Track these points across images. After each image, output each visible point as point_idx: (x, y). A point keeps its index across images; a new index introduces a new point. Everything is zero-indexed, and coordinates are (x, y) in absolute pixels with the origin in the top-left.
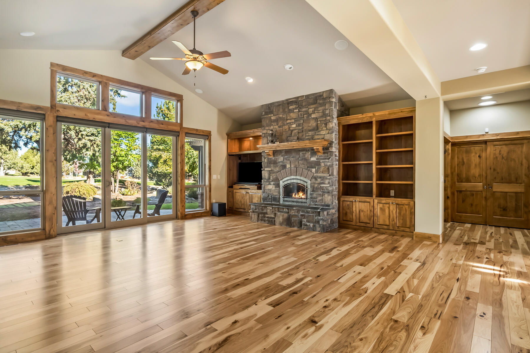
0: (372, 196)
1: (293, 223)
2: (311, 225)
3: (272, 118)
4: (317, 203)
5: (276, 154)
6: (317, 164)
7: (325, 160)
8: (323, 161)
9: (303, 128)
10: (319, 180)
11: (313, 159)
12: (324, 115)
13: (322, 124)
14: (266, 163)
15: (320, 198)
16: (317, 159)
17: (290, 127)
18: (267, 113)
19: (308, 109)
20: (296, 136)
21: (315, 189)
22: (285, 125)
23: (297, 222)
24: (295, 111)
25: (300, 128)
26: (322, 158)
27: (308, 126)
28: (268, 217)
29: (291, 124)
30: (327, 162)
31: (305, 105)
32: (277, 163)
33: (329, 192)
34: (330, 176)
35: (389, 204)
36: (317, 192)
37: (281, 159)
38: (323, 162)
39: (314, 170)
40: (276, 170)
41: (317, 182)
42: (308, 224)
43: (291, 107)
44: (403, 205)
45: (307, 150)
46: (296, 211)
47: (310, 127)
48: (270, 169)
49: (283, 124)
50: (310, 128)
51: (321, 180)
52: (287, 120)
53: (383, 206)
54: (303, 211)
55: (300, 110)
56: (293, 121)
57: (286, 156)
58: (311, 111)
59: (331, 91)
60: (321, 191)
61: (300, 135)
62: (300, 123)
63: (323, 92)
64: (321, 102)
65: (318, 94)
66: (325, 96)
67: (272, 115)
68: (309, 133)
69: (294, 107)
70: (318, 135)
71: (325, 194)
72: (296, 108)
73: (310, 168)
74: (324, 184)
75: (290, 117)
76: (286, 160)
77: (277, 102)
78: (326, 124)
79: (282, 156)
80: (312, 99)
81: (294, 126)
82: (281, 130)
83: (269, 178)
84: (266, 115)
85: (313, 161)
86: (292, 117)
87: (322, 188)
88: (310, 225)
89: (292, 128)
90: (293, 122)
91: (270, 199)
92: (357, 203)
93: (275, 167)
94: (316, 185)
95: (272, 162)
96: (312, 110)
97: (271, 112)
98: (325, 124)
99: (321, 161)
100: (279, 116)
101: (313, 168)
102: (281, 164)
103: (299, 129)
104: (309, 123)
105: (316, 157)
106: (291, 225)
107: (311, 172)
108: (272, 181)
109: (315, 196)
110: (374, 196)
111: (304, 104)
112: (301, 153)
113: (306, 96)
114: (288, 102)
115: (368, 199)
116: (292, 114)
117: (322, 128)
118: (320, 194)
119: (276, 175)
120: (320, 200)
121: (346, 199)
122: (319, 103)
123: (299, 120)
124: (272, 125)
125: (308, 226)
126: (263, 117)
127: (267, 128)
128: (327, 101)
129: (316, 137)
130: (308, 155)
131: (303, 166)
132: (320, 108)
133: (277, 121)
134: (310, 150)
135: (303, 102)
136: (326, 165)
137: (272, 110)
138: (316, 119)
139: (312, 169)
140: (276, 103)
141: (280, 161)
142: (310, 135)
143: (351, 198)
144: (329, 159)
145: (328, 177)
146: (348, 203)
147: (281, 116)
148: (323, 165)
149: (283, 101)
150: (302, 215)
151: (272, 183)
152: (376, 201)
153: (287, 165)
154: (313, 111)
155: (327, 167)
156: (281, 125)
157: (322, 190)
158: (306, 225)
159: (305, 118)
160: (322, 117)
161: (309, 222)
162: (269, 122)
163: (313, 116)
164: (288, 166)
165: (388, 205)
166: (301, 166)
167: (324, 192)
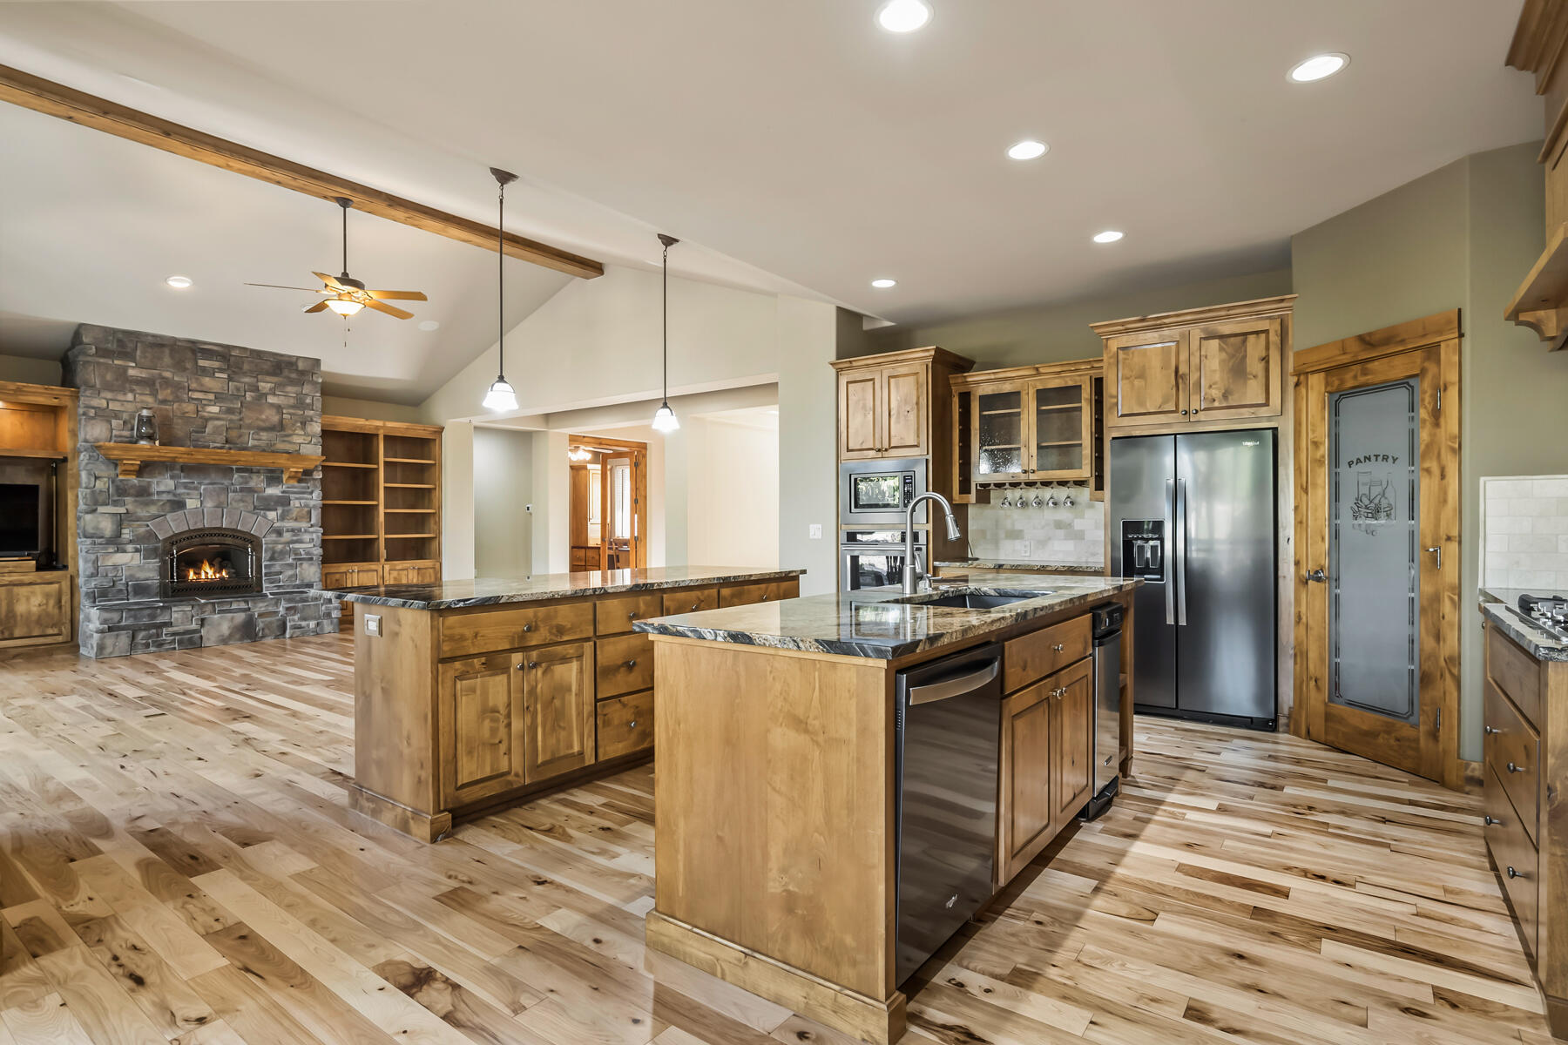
0: (379, 561)
1: (263, 629)
2: (312, 624)
3: (131, 372)
4: (281, 584)
5: (147, 469)
6: (284, 501)
7: (301, 495)
8: (297, 496)
9: (241, 420)
10: (287, 536)
11: (274, 491)
12: (300, 404)
13: (296, 422)
14: (101, 491)
15: (290, 572)
16: (283, 492)
17: (200, 409)
18: (103, 352)
19: (258, 381)
20: (221, 434)
21: (276, 555)
22: (179, 400)
23: (275, 625)
24: (217, 375)
25: (235, 417)
26: (295, 490)
27: (258, 419)
28: (174, 634)
29: (204, 402)
30: (306, 499)
31: (251, 371)
32: (150, 494)
33: (311, 559)
34: (312, 526)
35: (407, 569)
36: (281, 560)
37: (163, 484)
38: (297, 499)
39: (272, 515)
40: (148, 512)
41: (283, 540)
42: (304, 623)
43: (202, 363)
44: (426, 568)
45: (254, 470)
46: (273, 602)
47: (263, 421)
48: (122, 510)
49: (177, 397)
50: (261, 424)
51: (294, 536)
52: (189, 390)
53: (399, 574)
54: (289, 601)
55: (236, 377)
56: (211, 397)
57: (185, 478)
58: (264, 388)
59: (317, 362)
60: (293, 557)
61: (234, 434)
62: (232, 406)
63: (298, 358)
64: (294, 376)
65: (287, 359)
66: (301, 366)
67: (134, 365)
68: (262, 434)
69: (216, 364)
70: (284, 441)
71: (301, 564)
72: (221, 370)
73: (262, 509)
74: (301, 542)
75: (202, 385)
76: (186, 488)
77: (154, 336)
78: (304, 424)
79: (172, 477)
80: (269, 363)
81: (215, 409)
82: (166, 410)
83: (119, 535)
84: (104, 357)
85: (271, 497)
86: (210, 389)
87: (296, 552)
88: (308, 625)
89: (205, 414)
90: (211, 400)
91: (121, 590)
92: (355, 575)
93: (147, 504)
94: (280, 547)
95: (132, 491)
96: (269, 385)
97: (129, 356)
98: (301, 423)
99: (292, 496)
100: (160, 375)
101: (270, 510)
102: (165, 497)
103: (231, 421)
104: (261, 412)
105: (280, 486)
106: (257, 635)
107: (265, 517)
108: (131, 542)
109: (277, 568)
110: (382, 560)
111: (246, 367)
112: (236, 476)
113: (252, 351)
114: (196, 349)
115: (373, 566)
116: (207, 379)
117: (295, 430)
118: (290, 565)
119: (148, 526)
120: (290, 577)
121: (332, 570)
122: (289, 378)
123: (232, 402)
124: (132, 391)
125: (303, 628)
126: (89, 359)
127: (109, 395)
128: (306, 378)
129: (281, 446)
130: (257, 482)
131: (241, 504)
132: (289, 389)
133: (148, 383)
134: (262, 471)
135: (243, 363)
136: (306, 506)
137: (129, 350)
138: (279, 408)
139: (268, 513)
140: (150, 338)
141: (162, 488)
142: (264, 438)
143: (344, 567)
144: (311, 493)
145: (311, 529)
146: (338, 576)
147: (167, 374)
148: (298, 505)
149: (175, 340)
150: (288, 609)
151: (130, 547)
152: (387, 567)
153: (187, 500)
154: (270, 389)
155: (306, 509)
156: (170, 398)
157: (296, 554)
158: (300, 627)
159: (248, 399)
160: (293, 407)
161: (305, 619)
162: (117, 380)
163: (271, 399)
164: (191, 504)
165: (405, 572)
166: (235, 504)
167: (300, 559)
